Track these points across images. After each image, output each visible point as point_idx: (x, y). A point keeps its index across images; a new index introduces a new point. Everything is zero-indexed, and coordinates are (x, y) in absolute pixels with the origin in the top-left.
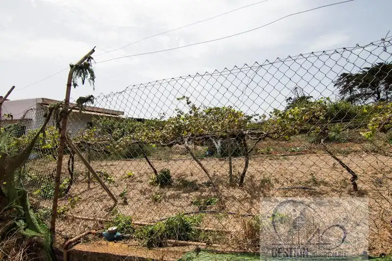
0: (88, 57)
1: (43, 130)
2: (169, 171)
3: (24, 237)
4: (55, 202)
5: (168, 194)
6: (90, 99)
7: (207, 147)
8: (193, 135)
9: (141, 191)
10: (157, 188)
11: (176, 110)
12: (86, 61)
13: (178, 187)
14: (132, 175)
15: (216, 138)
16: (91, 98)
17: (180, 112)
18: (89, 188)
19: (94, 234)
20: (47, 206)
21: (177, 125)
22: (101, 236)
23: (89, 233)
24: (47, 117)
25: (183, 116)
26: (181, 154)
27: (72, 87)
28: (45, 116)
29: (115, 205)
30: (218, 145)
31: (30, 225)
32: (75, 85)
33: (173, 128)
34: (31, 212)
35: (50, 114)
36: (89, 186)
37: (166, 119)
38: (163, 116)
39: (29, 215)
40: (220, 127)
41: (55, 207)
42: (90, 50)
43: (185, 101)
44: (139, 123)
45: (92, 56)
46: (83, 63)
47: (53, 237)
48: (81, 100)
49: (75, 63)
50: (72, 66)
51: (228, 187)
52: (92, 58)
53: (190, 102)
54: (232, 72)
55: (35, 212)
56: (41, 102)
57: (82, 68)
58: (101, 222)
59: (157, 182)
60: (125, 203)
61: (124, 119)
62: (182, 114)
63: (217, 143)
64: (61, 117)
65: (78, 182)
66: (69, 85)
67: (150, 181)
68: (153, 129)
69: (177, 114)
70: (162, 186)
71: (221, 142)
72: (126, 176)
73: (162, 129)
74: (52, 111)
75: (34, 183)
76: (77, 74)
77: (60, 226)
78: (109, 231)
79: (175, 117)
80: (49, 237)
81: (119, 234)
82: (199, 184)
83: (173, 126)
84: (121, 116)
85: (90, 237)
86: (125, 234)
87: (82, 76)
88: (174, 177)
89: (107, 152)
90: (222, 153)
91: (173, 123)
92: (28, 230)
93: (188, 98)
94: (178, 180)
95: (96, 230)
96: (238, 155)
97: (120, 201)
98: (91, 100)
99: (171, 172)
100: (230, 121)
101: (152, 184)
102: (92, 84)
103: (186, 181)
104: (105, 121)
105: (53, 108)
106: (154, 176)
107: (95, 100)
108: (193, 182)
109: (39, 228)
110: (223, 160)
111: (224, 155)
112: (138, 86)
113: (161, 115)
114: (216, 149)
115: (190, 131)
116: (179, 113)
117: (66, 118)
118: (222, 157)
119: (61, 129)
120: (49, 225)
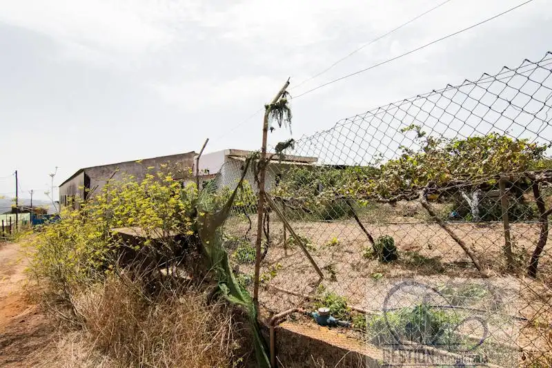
0: (284, 93)
1: (240, 185)
2: (391, 240)
3: (229, 303)
4: (258, 267)
5: (393, 273)
6: (289, 144)
7: (451, 205)
8: (431, 185)
9: (353, 266)
10: (376, 263)
11: (400, 148)
12: (281, 97)
13: (409, 265)
14: (337, 242)
15: (469, 189)
16: (292, 143)
17: (407, 150)
18: (287, 256)
19: (301, 312)
20: (247, 271)
21: (402, 170)
22: (310, 316)
23: (296, 311)
24: (244, 170)
25: (411, 158)
26: (405, 216)
27: (269, 131)
28: (242, 168)
29: (320, 280)
30: (473, 201)
31: (233, 291)
32: (272, 129)
33: (395, 176)
34: (233, 276)
35: (247, 166)
36: (286, 253)
37: (385, 162)
38: (380, 158)
39: (231, 279)
40: (481, 170)
41: (257, 274)
42: (284, 83)
43: (414, 133)
44: (338, 172)
45: (286, 90)
46: (278, 101)
47: (257, 309)
48: (281, 147)
49: (269, 103)
50: (267, 107)
51: (503, 272)
52: (288, 93)
53: (424, 133)
54: (518, 71)
55: (236, 277)
56: (229, 153)
57: (279, 107)
58: (308, 299)
59: (375, 254)
60: (333, 279)
61: (320, 167)
62: (411, 152)
63: (471, 198)
64: (259, 168)
65: (274, 246)
66: (265, 130)
67: (365, 252)
68: (366, 179)
69: (402, 154)
70: (383, 261)
71: (478, 196)
72: (329, 243)
73: (379, 178)
74: (249, 162)
75: (230, 245)
76: (273, 116)
77: (263, 297)
78: (320, 312)
79: (398, 159)
80: (253, 307)
81: (332, 318)
82: (445, 264)
83: (396, 173)
84: (315, 163)
85: (297, 315)
86: (341, 320)
87: (279, 118)
88: (399, 249)
89: (305, 210)
90: (480, 215)
91: (396, 168)
92: (231, 296)
93: (418, 128)
94: (408, 254)
95: (304, 309)
96: (516, 219)
97: (327, 275)
98: (291, 145)
99: (395, 241)
100: (503, 159)
101: (366, 256)
102: (288, 126)
103: (421, 257)
104: (296, 171)
105: (250, 159)
106: (369, 245)
107: (296, 145)
108: (432, 259)
109: (242, 295)
110: (484, 226)
111: (486, 217)
112: (352, 119)
113: (377, 158)
114: (470, 208)
115: (425, 178)
116: (405, 153)
117: (264, 170)
118: (484, 220)
119: (260, 184)
120: (252, 294)
